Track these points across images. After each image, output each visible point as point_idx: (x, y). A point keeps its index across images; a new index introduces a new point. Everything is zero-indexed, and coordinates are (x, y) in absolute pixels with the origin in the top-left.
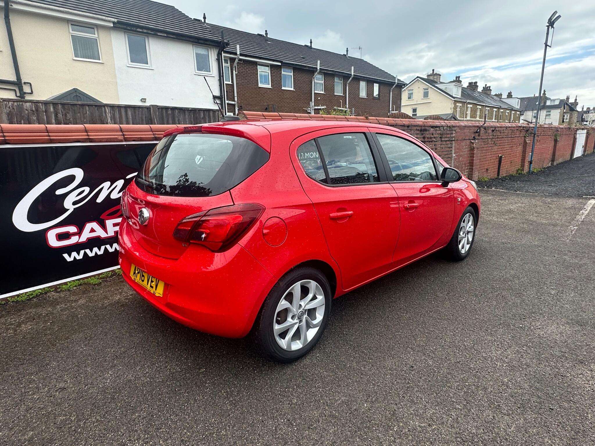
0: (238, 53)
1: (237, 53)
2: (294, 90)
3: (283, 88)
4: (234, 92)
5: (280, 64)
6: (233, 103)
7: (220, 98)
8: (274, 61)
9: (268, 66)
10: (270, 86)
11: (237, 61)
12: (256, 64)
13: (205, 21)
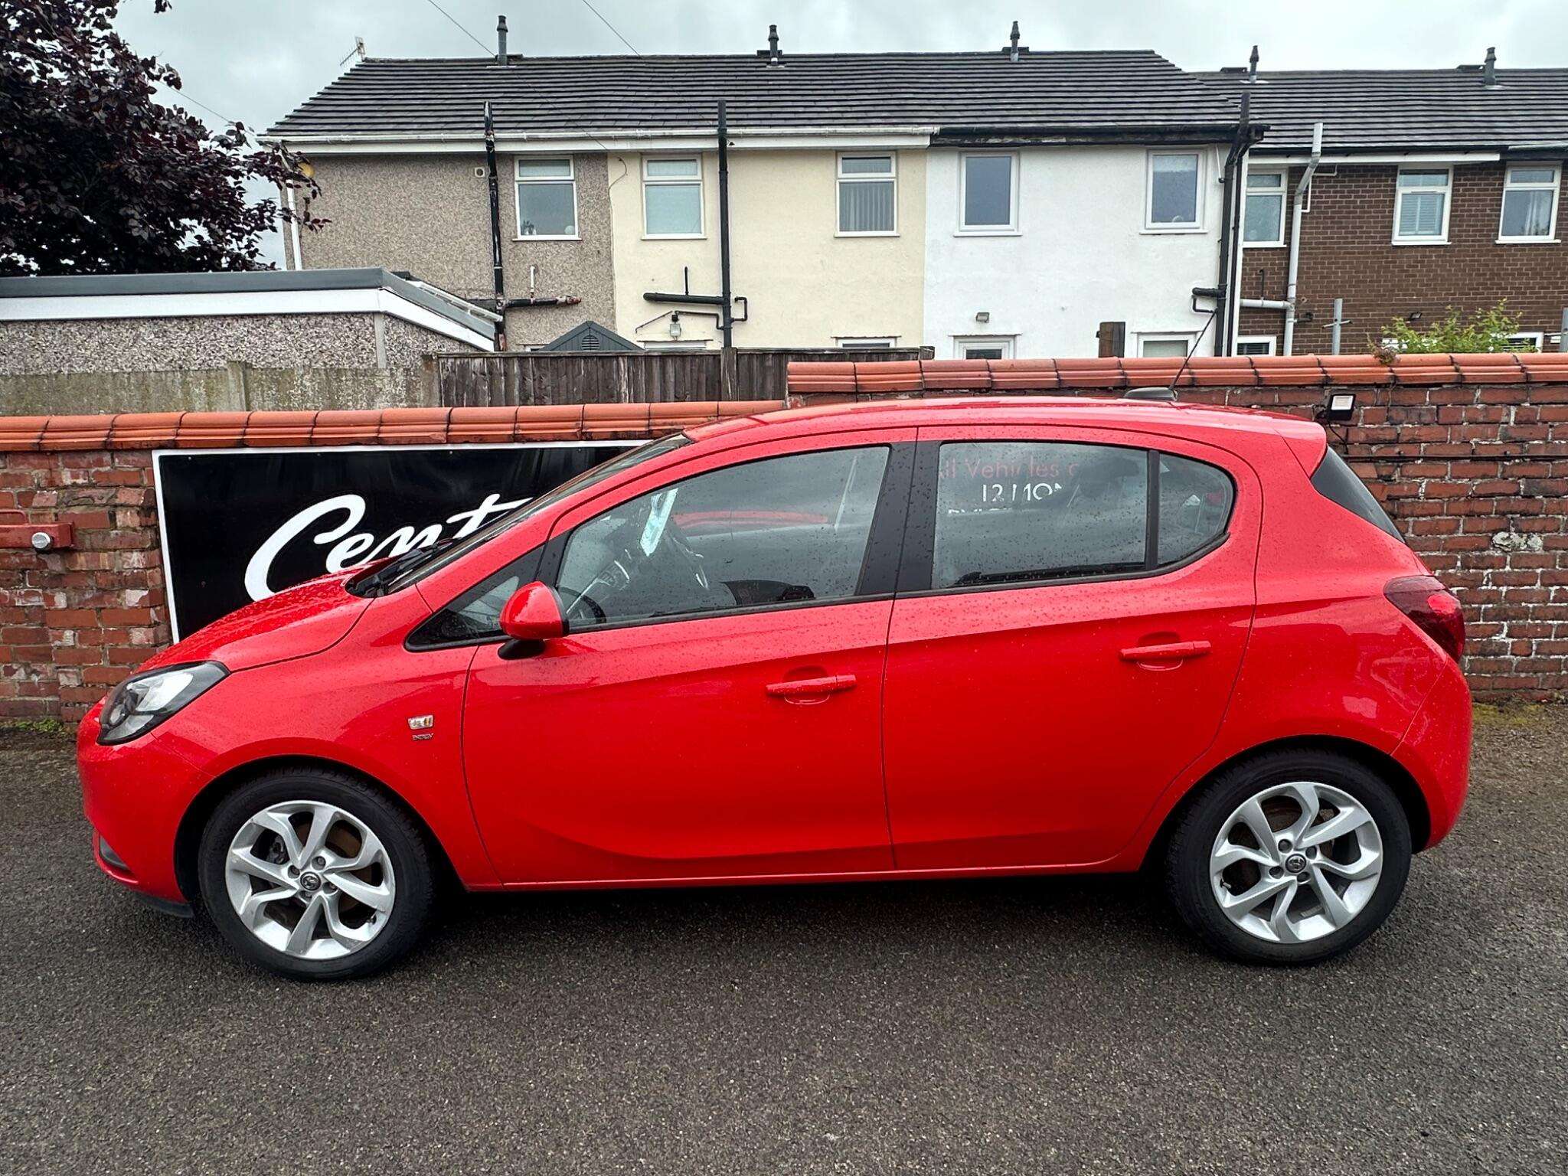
0: (1317, 148)
1: (1310, 149)
2: (1559, 241)
3: (1502, 239)
4: (1287, 273)
5: (1496, 158)
6: (1280, 304)
7: (1217, 295)
8: (1466, 153)
9: (1445, 172)
10: (1443, 239)
11: (1309, 173)
12: (1392, 170)
13: (1254, 67)
